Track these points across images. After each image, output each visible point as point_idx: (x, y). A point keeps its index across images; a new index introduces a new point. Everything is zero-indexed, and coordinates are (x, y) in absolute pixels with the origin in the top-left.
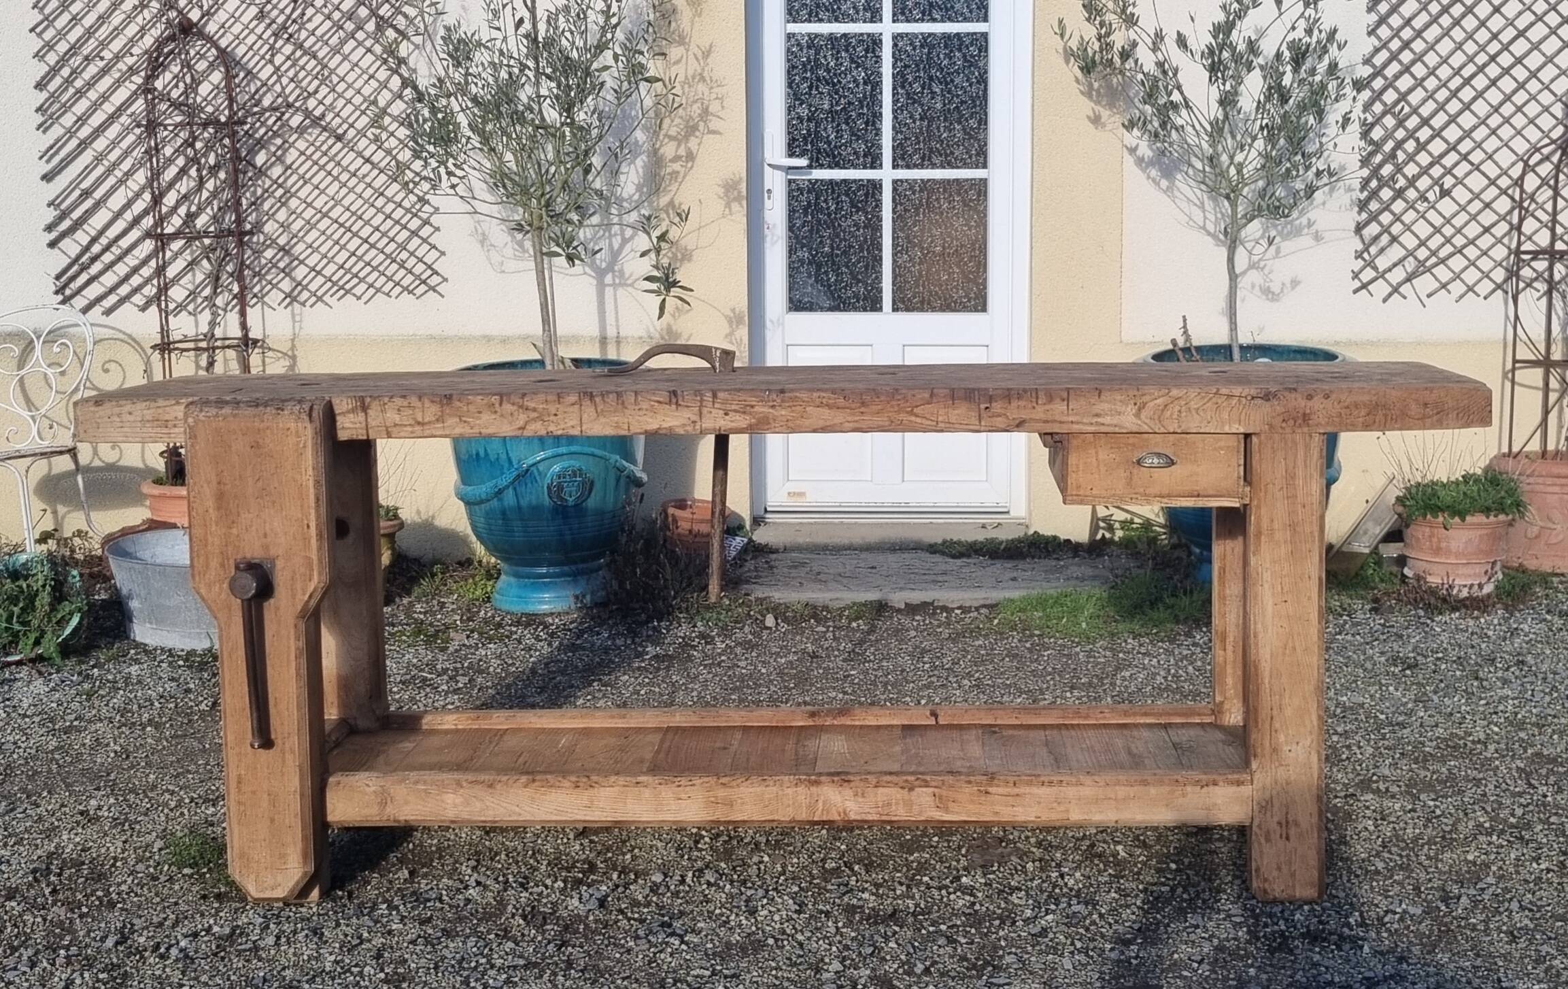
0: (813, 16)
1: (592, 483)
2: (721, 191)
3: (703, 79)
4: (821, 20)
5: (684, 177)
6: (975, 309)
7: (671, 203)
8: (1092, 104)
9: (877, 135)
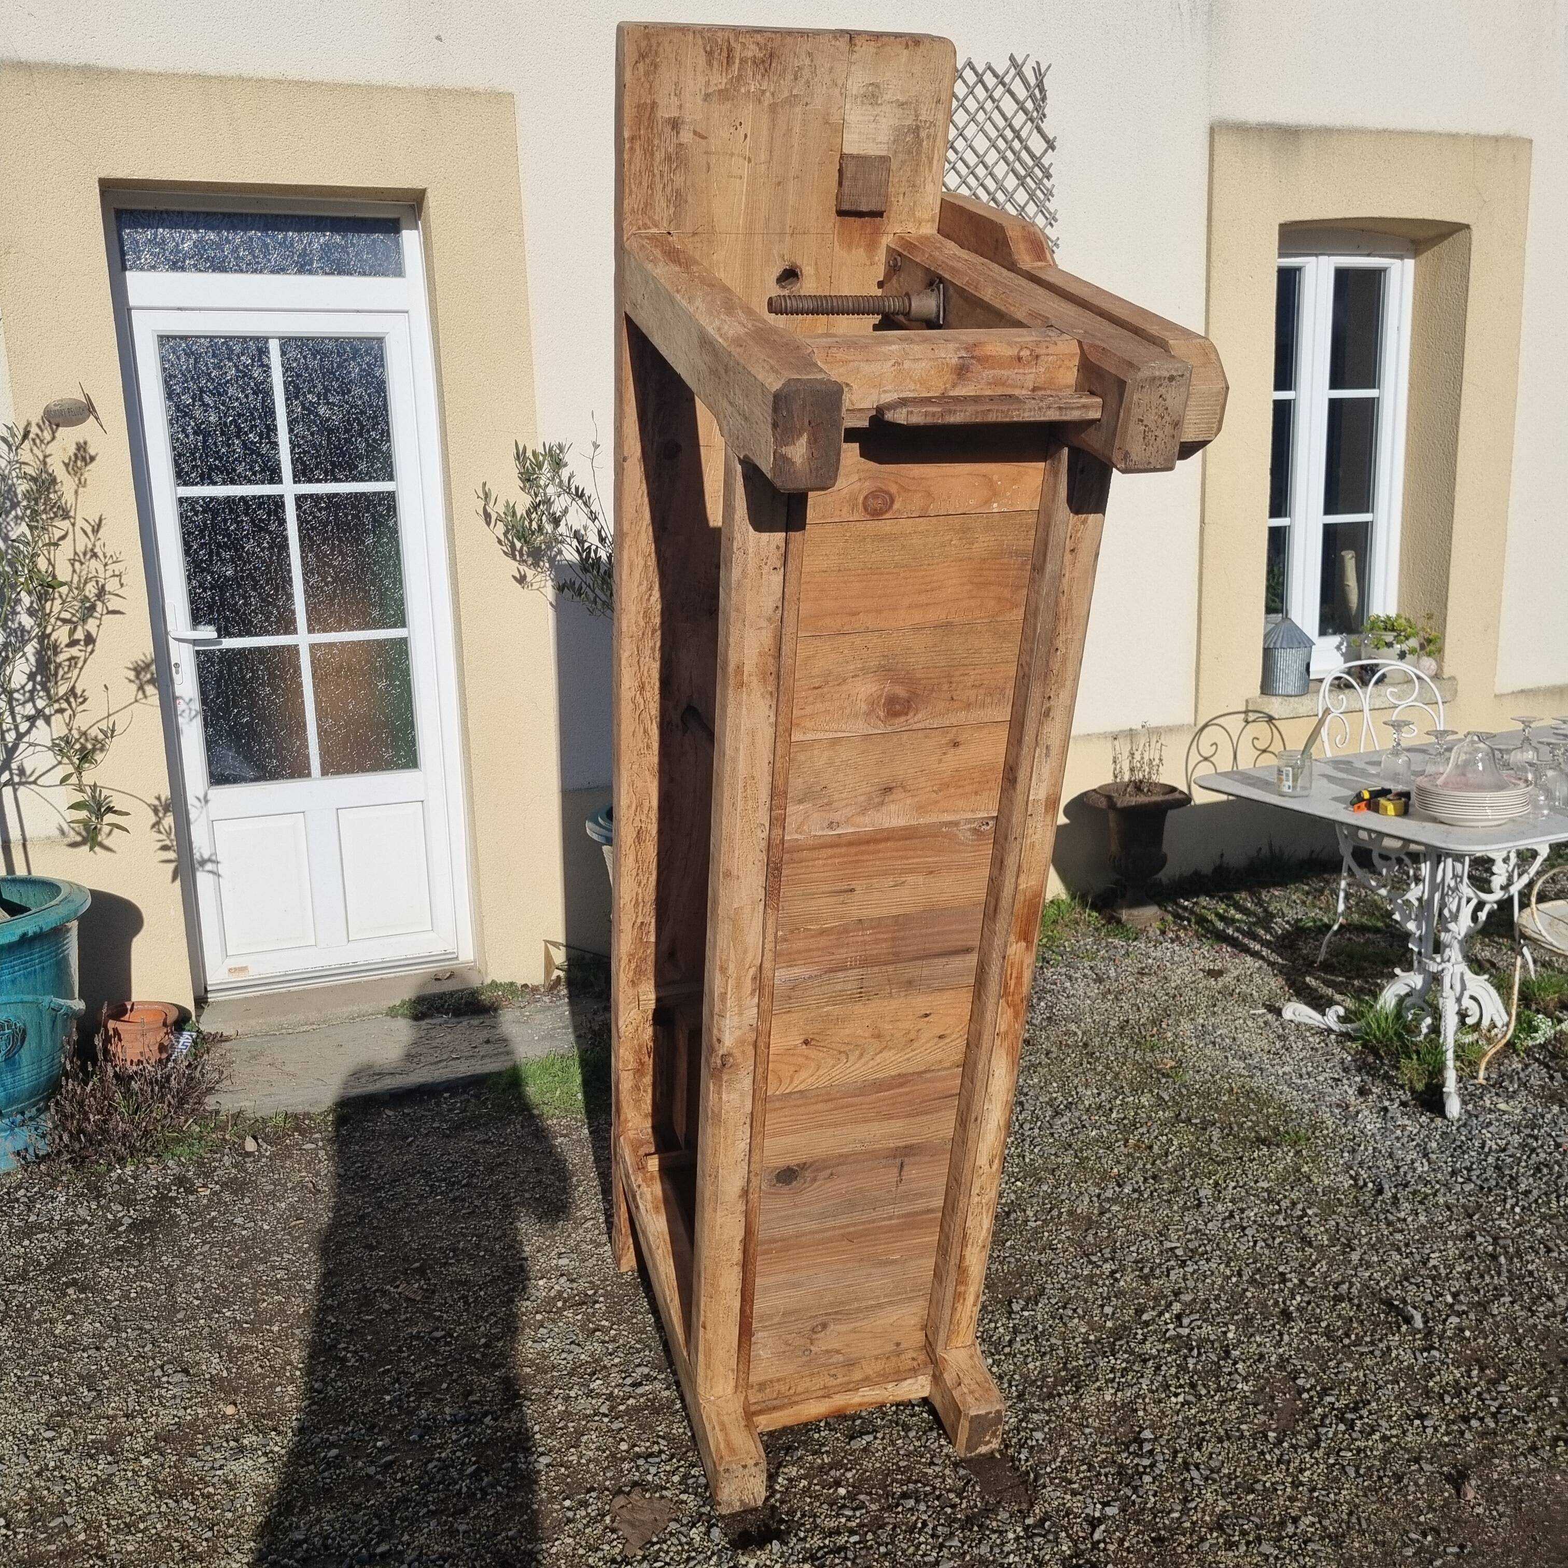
0: (206, 479)
1: (24, 1032)
2: (132, 675)
3: (95, 555)
4: (215, 483)
5: (85, 662)
6: (405, 766)
7: (73, 690)
8: (516, 564)
9: (288, 599)
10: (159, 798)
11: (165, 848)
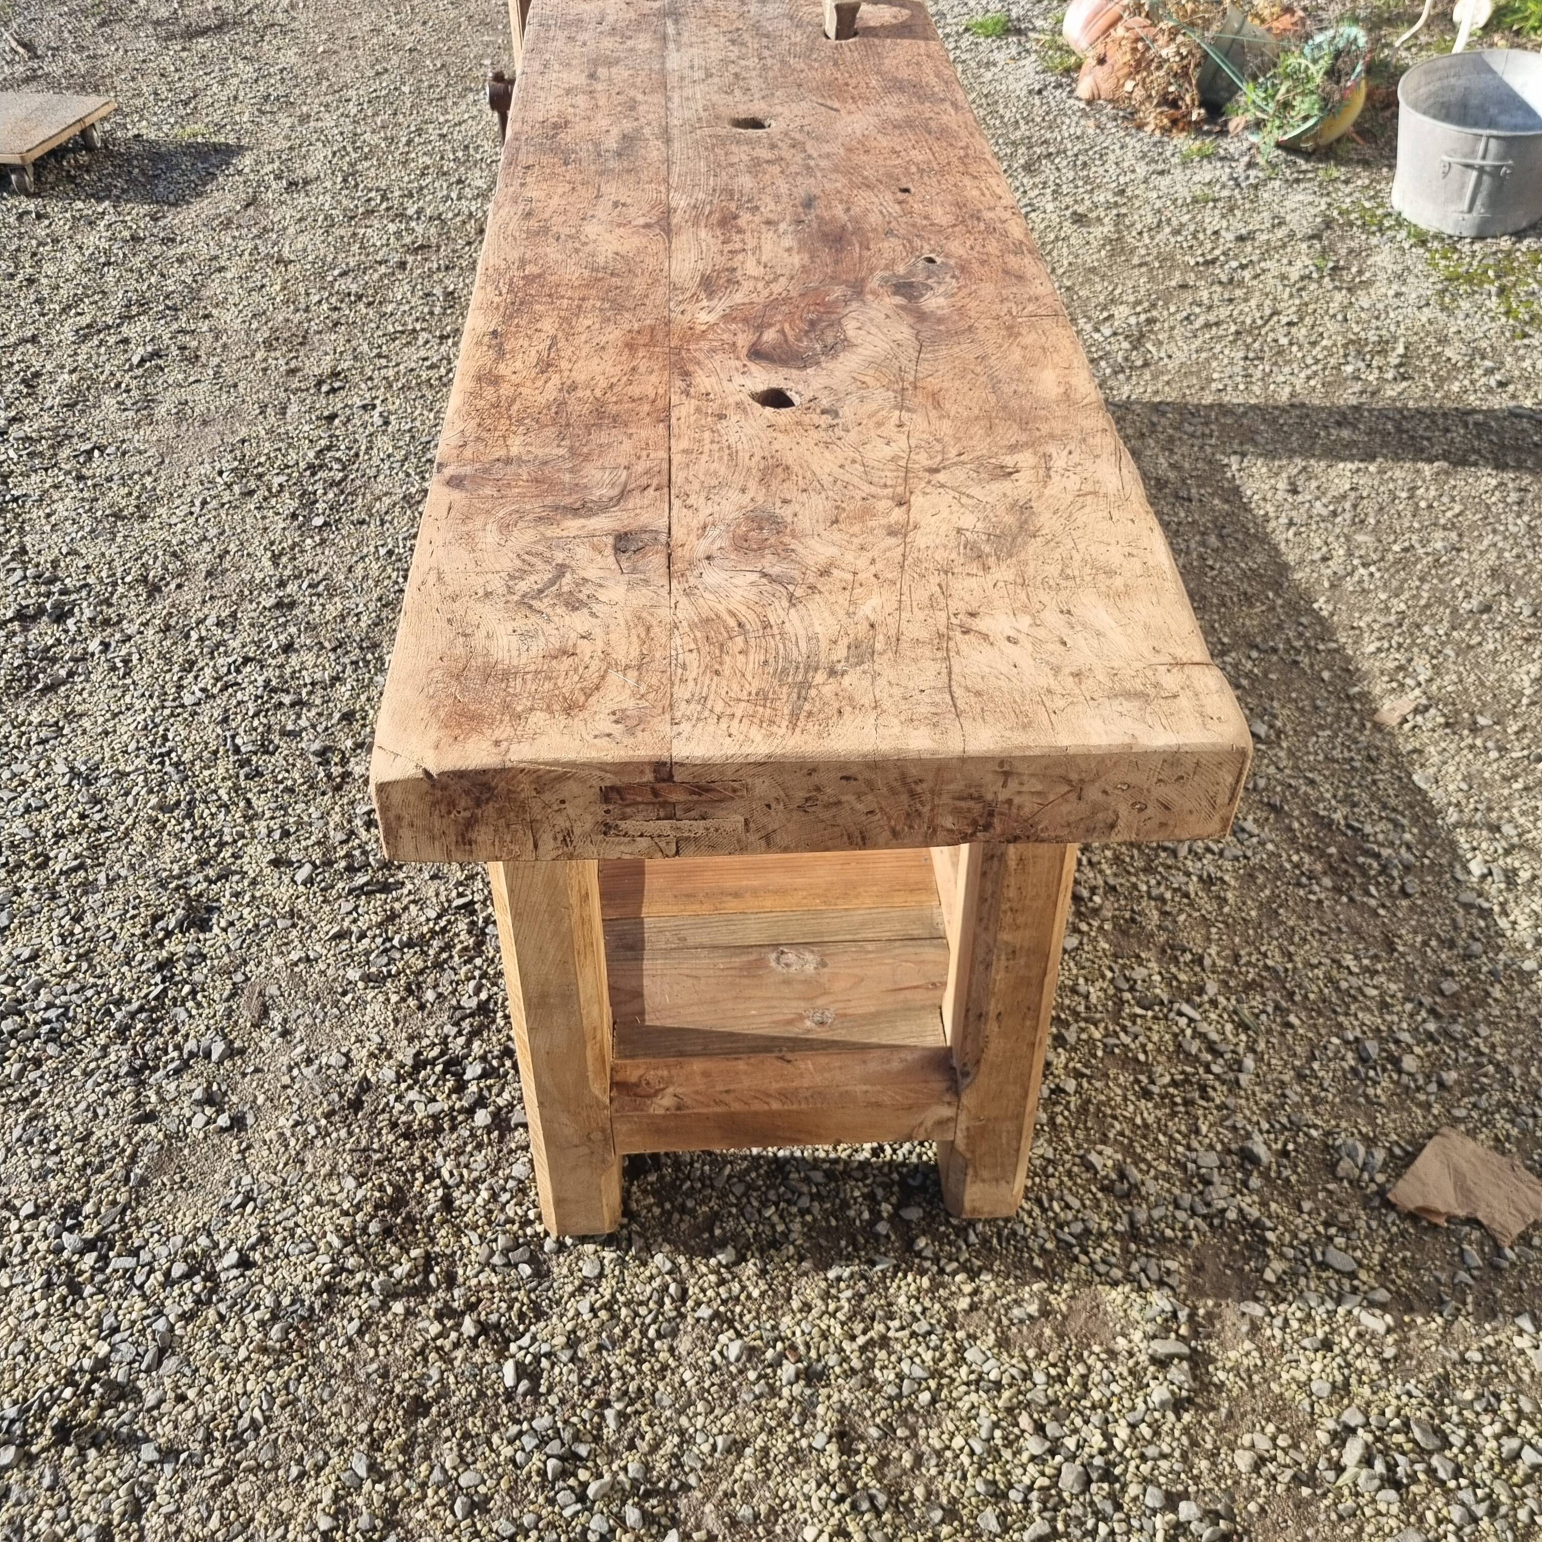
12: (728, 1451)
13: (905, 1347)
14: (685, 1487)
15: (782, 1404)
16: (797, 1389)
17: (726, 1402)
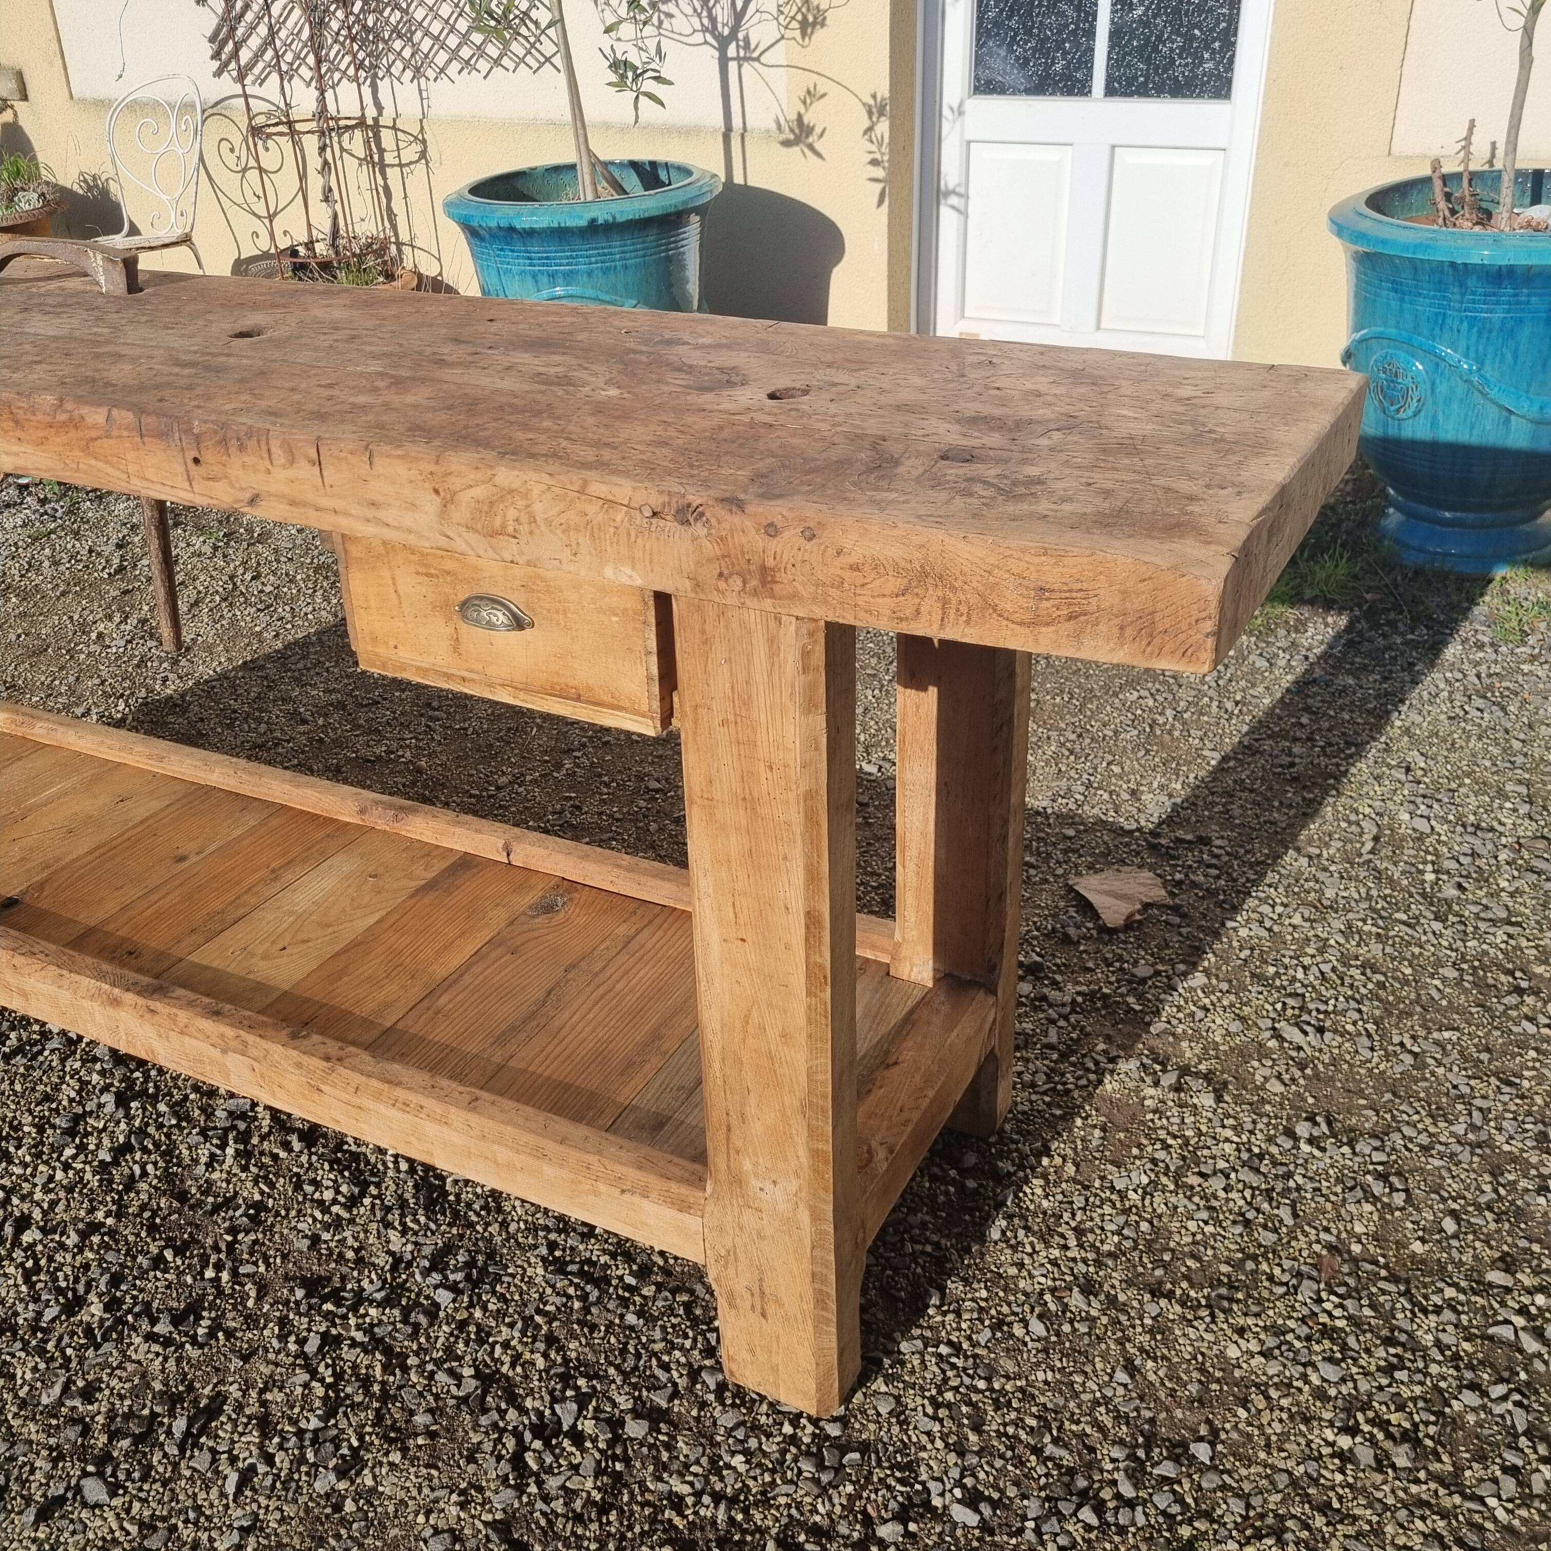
10: (874, 96)
11: (874, 162)
12: (1132, 1377)
13: (1092, 1219)
14: (1152, 1421)
15: (1104, 1320)
16: (1095, 1303)
17: (1083, 1359)
